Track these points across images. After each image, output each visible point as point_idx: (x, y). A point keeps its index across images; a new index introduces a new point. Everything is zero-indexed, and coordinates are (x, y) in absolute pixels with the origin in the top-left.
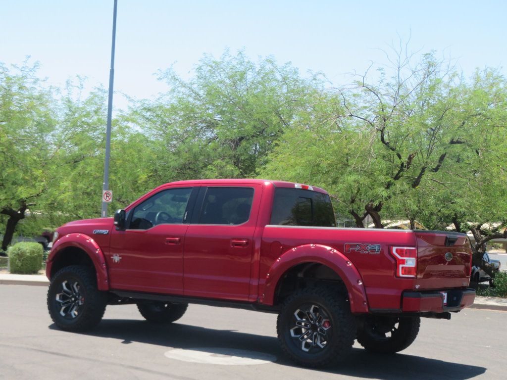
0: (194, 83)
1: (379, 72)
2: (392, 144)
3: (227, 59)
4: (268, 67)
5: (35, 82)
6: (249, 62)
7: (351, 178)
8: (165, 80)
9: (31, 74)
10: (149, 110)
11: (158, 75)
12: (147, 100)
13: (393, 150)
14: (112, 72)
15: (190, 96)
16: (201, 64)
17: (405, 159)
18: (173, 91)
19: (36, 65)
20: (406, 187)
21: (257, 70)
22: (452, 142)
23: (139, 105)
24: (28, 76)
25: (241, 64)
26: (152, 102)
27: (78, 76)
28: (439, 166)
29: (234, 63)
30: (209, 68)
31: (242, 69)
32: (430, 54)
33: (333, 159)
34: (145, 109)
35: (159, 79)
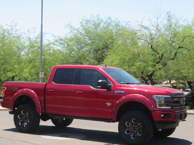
0: (79, 29)
1: (149, 20)
2: (155, 49)
3: (93, 18)
4: (109, 21)
5: (16, 31)
6: (101, 19)
7: (138, 64)
8: (68, 28)
9: (14, 28)
10: (62, 40)
11: (65, 26)
12: (60, 36)
13: (156, 51)
14: (42, 25)
15: (78, 34)
16: (82, 20)
17: (160, 55)
18: (71, 32)
19: (16, 24)
20: (161, 66)
21: (104, 22)
22: (179, 48)
23: (57, 38)
24: (13, 29)
25: (98, 20)
26: (63, 37)
27: (33, 28)
28: (174, 57)
29: (96, 19)
30: (85, 22)
31: (98, 22)
32: (169, 12)
33: (130, 56)
34: (60, 40)
35: (66, 27)
